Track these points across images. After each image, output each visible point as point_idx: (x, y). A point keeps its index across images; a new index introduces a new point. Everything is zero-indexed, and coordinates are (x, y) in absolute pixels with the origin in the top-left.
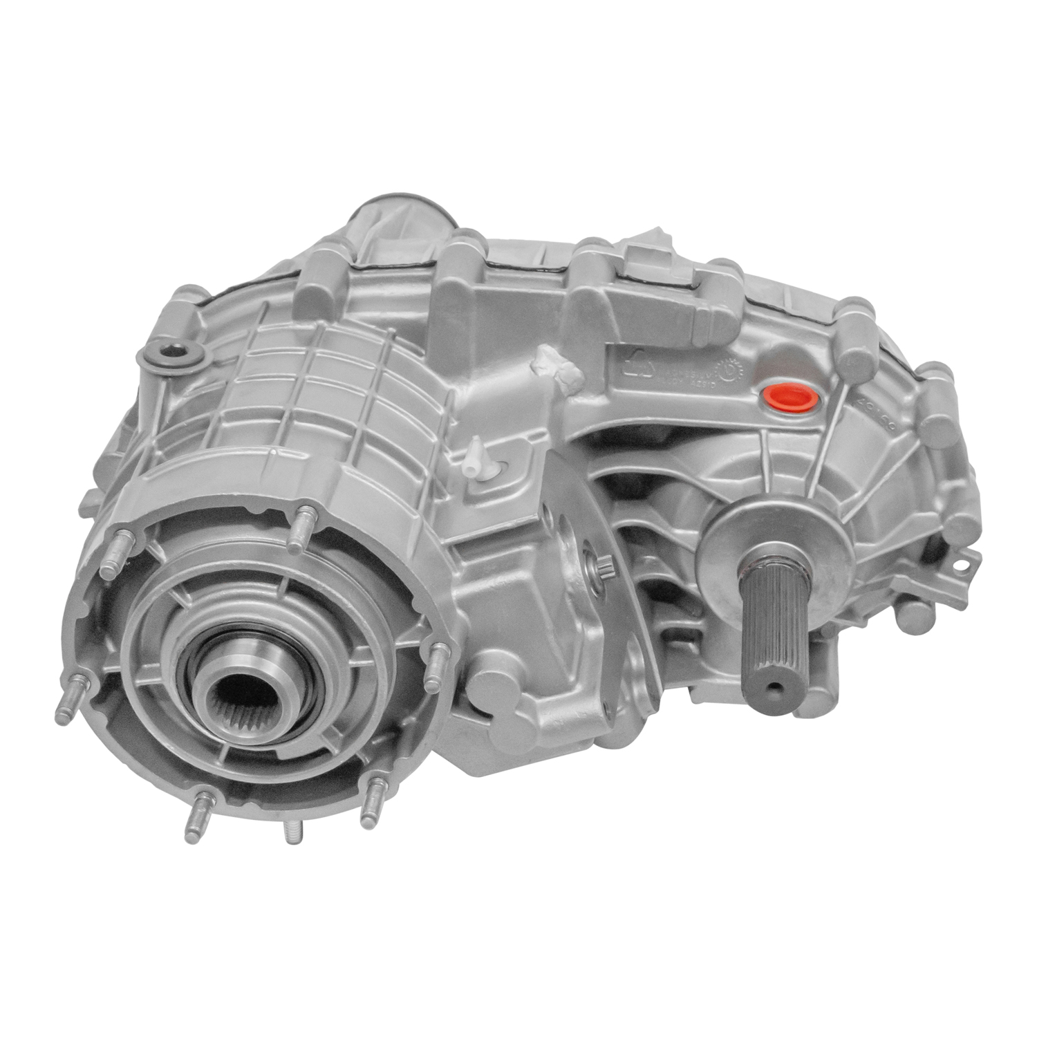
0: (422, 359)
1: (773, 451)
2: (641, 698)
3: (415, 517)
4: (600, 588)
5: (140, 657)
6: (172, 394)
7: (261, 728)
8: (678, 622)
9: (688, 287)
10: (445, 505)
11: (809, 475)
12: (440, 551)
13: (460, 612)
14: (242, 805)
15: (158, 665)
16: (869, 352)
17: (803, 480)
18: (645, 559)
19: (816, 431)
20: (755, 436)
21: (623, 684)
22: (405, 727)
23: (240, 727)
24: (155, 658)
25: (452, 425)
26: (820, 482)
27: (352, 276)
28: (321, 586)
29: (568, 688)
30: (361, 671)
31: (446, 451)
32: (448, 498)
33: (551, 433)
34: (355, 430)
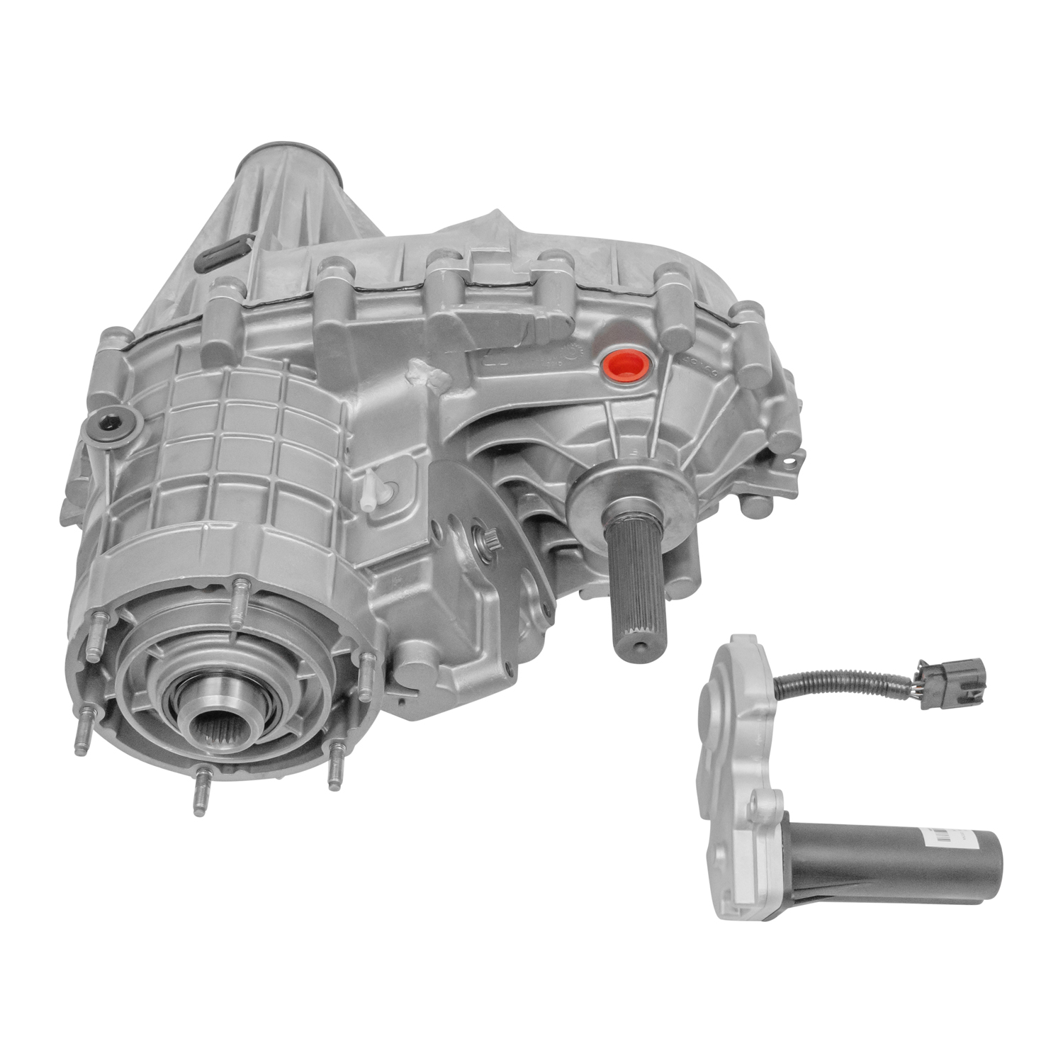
0: (315, 382)
1: (617, 418)
2: (538, 619)
3: (330, 555)
4: (490, 557)
5: (132, 688)
6: (115, 461)
7: (237, 741)
8: (562, 540)
9: (528, 284)
10: (353, 523)
11: (650, 433)
12: (354, 575)
13: (379, 621)
14: (234, 772)
15: (145, 692)
16: (686, 328)
17: (645, 437)
18: (526, 497)
19: (651, 396)
20: (600, 407)
21: (522, 613)
22: (352, 695)
23: (220, 741)
24: (144, 687)
25: (348, 439)
26: (660, 436)
27: (245, 315)
28: (262, 634)
29: (476, 656)
30: (309, 682)
31: (347, 470)
32: (355, 518)
33: (430, 446)
34: (269, 483)
